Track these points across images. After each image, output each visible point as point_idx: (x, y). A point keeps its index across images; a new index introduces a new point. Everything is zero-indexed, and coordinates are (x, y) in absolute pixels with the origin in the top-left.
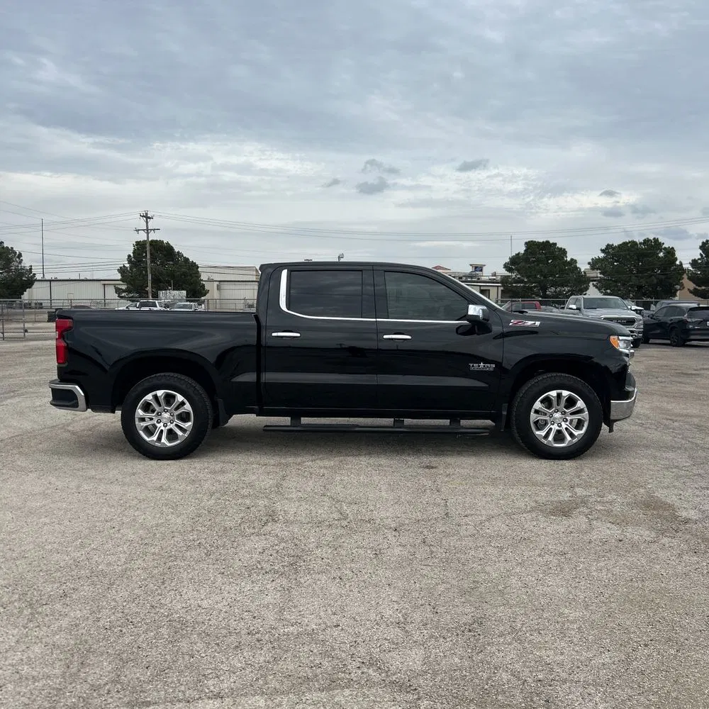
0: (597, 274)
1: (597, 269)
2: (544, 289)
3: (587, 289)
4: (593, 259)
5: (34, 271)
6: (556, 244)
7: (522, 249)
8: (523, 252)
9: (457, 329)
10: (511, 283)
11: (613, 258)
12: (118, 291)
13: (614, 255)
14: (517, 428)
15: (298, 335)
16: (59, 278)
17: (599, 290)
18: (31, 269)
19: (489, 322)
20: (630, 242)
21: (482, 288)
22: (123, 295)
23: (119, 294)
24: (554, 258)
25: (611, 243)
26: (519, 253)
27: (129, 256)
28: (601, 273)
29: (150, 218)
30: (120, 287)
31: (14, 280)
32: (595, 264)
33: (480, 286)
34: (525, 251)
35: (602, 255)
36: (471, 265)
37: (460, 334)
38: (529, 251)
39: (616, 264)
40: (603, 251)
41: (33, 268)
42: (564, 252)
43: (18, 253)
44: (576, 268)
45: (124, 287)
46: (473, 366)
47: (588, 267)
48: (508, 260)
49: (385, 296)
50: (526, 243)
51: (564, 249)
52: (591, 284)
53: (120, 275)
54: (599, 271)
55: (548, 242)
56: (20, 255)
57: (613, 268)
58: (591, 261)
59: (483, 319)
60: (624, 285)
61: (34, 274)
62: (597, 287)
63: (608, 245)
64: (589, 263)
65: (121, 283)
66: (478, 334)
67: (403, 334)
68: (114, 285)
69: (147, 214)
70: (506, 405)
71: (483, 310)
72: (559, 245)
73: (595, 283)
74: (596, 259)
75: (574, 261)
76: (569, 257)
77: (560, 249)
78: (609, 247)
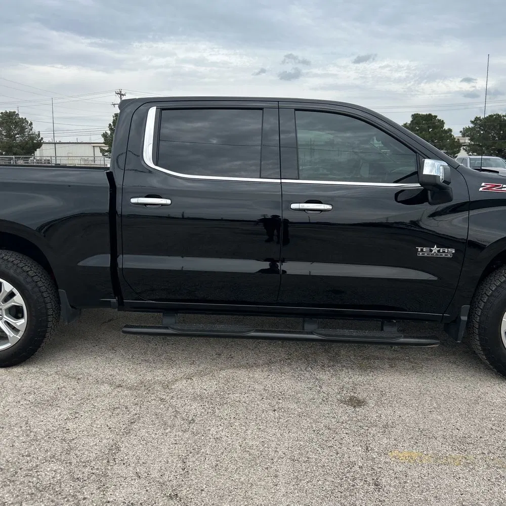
0: (467, 140)
1: (467, 136)
3: (459, 151)
4: (464, 128)
5: (41, 136)
6: (436, 117)
7: (409, 120)
8: (409, 122)
9: (397, 195)
11: (480, 128)
12: (102, 151)
13: (481, 125)
14: (480, 340)
15: (168, 202)
16: (62, 142)
17: (468, 153)
18: (39, 134)
19: (450, 186)
20: (495, 115)
22: (106, 154)
23: (103, 153)
24: (434, 127)
25: (478, 116)
26: (406, 123)
27: (110, 125)
28: (469, 139)
29: (123, 95)
30: (104, 148)
31: (27, 143)
32: (465, 133)
34: (412, 121)
35: (471, 125)
37: (399, 202)
38: (414, 121)
39: (482, 132)
40: (472, 122)
41: (40, 133)
42: (442, 123)
43: (29, 122)
44: (451, 136)
45: (106, 148)
46: (422, 250)
47: (460, 135)
49: (295, 146)
50: (413, 115)
51: (443, 121)
52: (462, 149)
53: (103, 139)
55: (430, 115)
56: (31, 124)
57: (480, 136)
58: (462, 130)
59: (445, 182)
60: (487, 149)
61: (42, 138)
62: (466, 151)
63: (477, 117)
64: (461, 132)
65: (104, 145)
66: (430, 204)
67: (320, 202)
68: (100, 147)
69: (121, 92)
70: (466, 307)
71: (445, 169)
72: (439, 118)
73: (464, 147)
74: (467, 128)
75: (450, 130)
76: (446, 127)
77: (439, 121)
78: (477, 119)
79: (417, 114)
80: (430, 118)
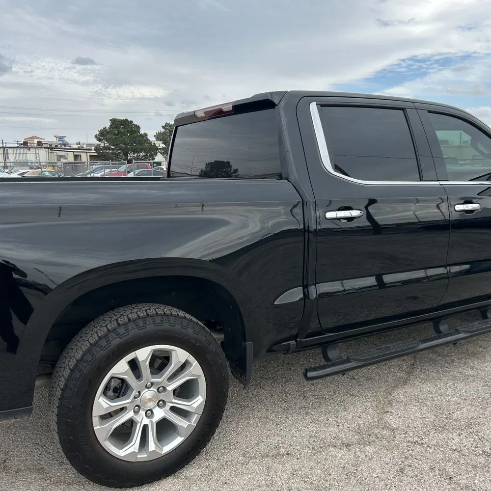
0: (161, 144)
1: (160, 140)
2: (126, 154)
3: (156, 154)
4: (157, 133)
6: (132, 122)
7: (108, 125)
8: (108, 126)
10: (102, 150)
13: (170, 130)
17: (163, 156)
21: (75, 154)
24: (132, 132)
25: (168, 122)
26: (106, 128)
28: (163, 143)
32: (159, 137)
33: (74, 152)
34: (111, 126)
35: (163, 130)
36: (55, 136)
38: (113, 126)
40: (163, 127)
42: (138, 127)
44: (148, 140)
47: (155, 139)
48: (98, 133)
50: (111, 120)
51: (139, 126)
52: (158, 152)
54: (161, 142)
55: (126, 120)
62: (161, 153)
63: (166, 123)
64: (155, 136)
72: (135, 123)
73: (160, 150)
74: (159, 133)
75: (146, 134)
76: (142, 132)
77: (136, 126)
78: (167, 125)
79: (115, 119)
80: (126, 123)
